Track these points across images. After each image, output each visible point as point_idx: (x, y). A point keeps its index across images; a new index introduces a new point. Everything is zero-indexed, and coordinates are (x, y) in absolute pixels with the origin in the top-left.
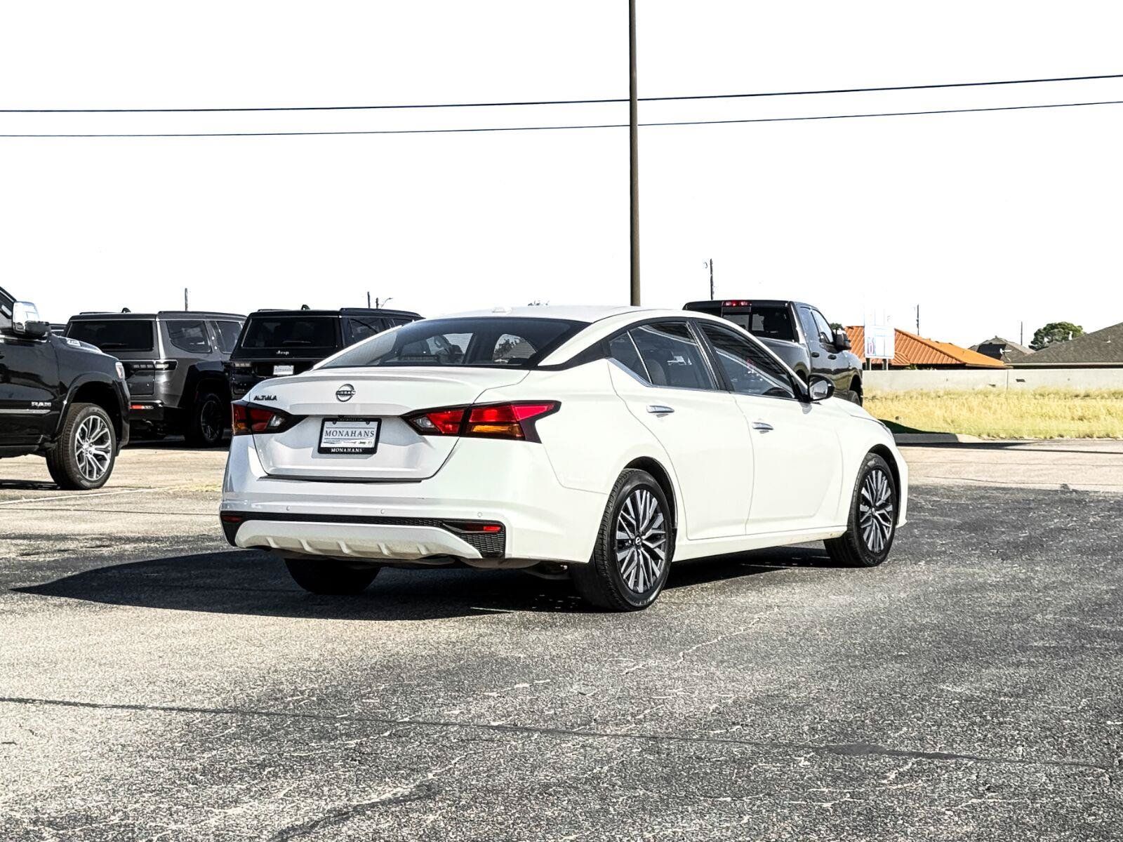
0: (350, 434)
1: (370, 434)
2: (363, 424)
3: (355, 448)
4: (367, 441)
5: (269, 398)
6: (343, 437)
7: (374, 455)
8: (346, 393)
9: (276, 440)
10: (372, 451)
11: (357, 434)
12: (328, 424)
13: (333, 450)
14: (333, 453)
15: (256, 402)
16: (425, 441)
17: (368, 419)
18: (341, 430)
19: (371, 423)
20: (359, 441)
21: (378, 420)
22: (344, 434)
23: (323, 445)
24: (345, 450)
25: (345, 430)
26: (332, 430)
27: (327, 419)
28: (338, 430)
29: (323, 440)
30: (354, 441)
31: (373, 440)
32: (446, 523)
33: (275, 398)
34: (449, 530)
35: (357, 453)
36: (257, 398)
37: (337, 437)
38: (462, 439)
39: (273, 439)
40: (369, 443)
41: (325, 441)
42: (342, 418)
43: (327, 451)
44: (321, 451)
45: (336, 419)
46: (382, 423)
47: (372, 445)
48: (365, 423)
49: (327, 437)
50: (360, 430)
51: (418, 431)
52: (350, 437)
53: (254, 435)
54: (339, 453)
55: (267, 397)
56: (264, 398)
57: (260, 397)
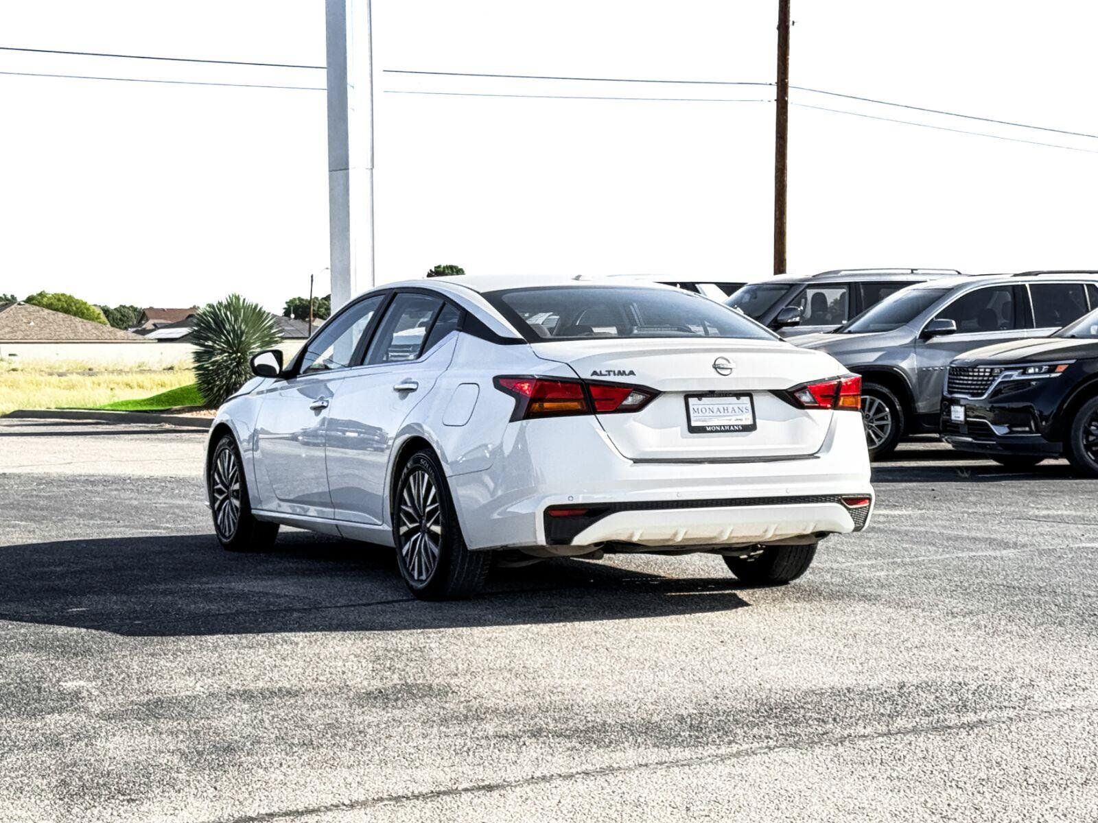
0: (722, 410)
1: (744, 410)
2: (733, 399)
3: (732, 426)
4: (743, 417)
5: (622, 373)
6: (715, 414)
7: (756, 432)
8: (725, 366)
9: (634, 420)
10: (751, 428)
11: (729, 410)
12: (691, 401)
13: (708, 429)
14: (708, 432)
16: (808, 416)
17: (738, 394)
18: (710, 407)
19: (742, 398)
20: (735, 418)
21: (749, 394)
22: (715, 410)
23: (694, 424)
24: (721, 428)
25: (715, 407)
26: (700, 407)
27: (688, 396)
28: (707, 407)
29: (693, 419)
30: (729, 418)
31: (749, 416)
32: (843, 499)
33: (632, 373)
34: (844, 506)
35: (736, 431)
36: (595, 373)
37: (707, 414)
38: (836, 413)
39: (631, 419)
40: (747, 419)
41: (696, 419)
42: (711, 394)
43: (701, 430)
44: (693, 430)
45: (700, 395)
46: (754, 397)
47: (750, 422)
48: (735, 398)
49: (696, 414)
50: (731, 406)
51: (799, 405)
52: (722, 414)
53: (598, 416)
54: (717, 431)
55: (616, 372)
56: (612, 373)
57: (604, 372)
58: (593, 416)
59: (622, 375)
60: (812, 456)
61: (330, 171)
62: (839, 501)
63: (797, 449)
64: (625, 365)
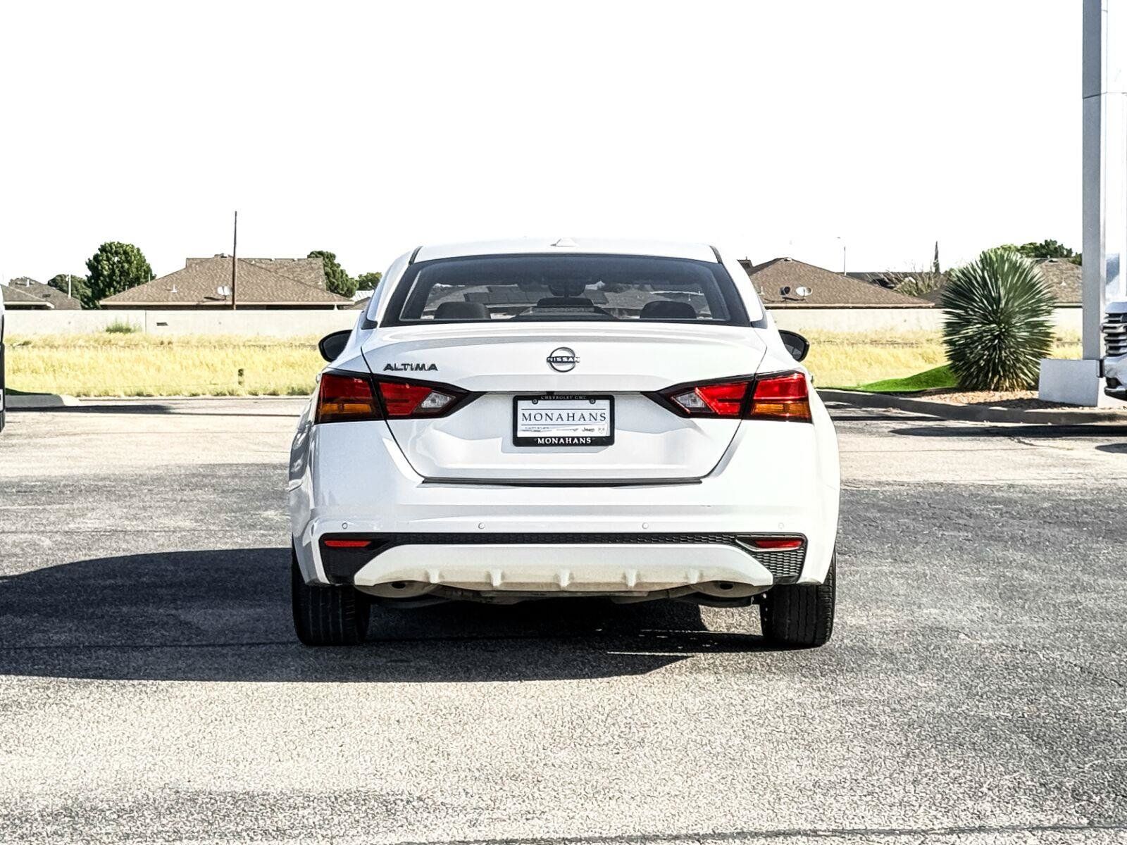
0: (565, 417)
1: (599, 418)
2: (586, 404)
3: (578, 438)
4: (596, 427)
5: (420, 368)
6: (554, 422)
7: (610, 447)
8: (565, 359)
9: (435, 428)
10: (608, 441)
11: (577, 418)
12: (522, 405)
13: (540, 441)
14: (541, 445)
15: (389, 373)
16: (695, 427)
17: (592, 397)
18: (549, 413)
19: (598, 401)
20: (583, 427)
21: (610, 397)
22: (555, 417)
23: (520, 434)
24: (562, 440)
25: (556, 414)
26: (533, 413)
27: (518, 397)
28: (543, 413)
29: (520, 427)
30: (575, 427)
31: (606, 425)
32: (740, 539)
33: (433, 367)
34: (743, 548)
35: (583, 445)
36: (388, 367)
37: (543, 421)
38: (745, 422)
39: (431, 427)
40: (602, 430)
41: (524, 428)
42: (550, 395)
43: (531, 442)
44: (519, 442)
45: (535, 397)
46: (617, 403)
47: (605, 433)
48: (588, 401)
49: (525, 422)
50: (580, 412)
51: (682, 412)
52: (565, 422)
53: (389, 421)
54: (552, 445)
55: (414, 366)
56: (409, 367)
57: (399, 366)
58: (383, 422)
59: (421, 369)
60: (697, 481)
61: (1084, 98)
62: (733, 543)
63: (672, 470)
64: (425, 357)
